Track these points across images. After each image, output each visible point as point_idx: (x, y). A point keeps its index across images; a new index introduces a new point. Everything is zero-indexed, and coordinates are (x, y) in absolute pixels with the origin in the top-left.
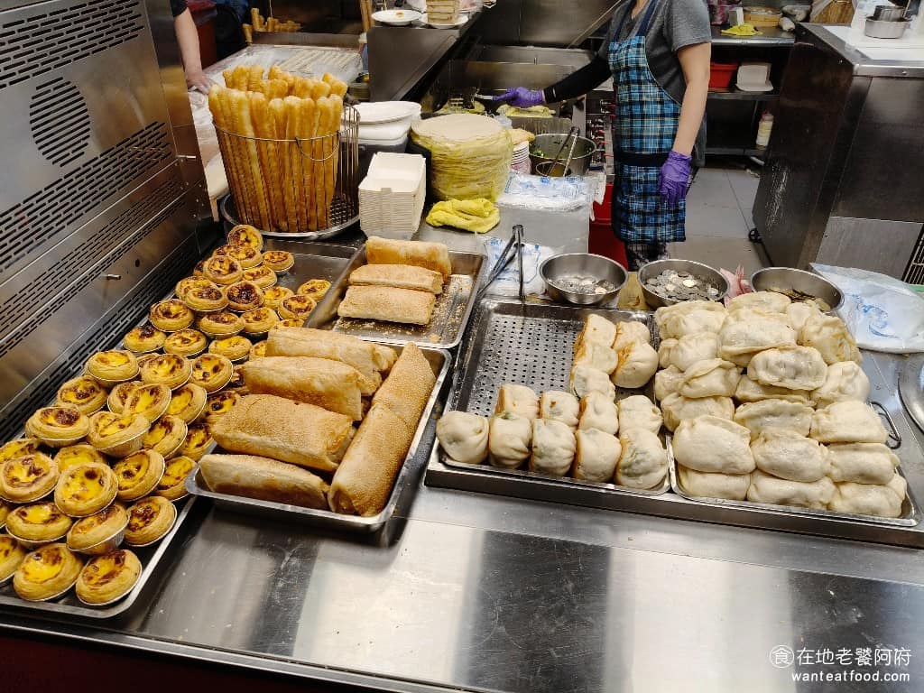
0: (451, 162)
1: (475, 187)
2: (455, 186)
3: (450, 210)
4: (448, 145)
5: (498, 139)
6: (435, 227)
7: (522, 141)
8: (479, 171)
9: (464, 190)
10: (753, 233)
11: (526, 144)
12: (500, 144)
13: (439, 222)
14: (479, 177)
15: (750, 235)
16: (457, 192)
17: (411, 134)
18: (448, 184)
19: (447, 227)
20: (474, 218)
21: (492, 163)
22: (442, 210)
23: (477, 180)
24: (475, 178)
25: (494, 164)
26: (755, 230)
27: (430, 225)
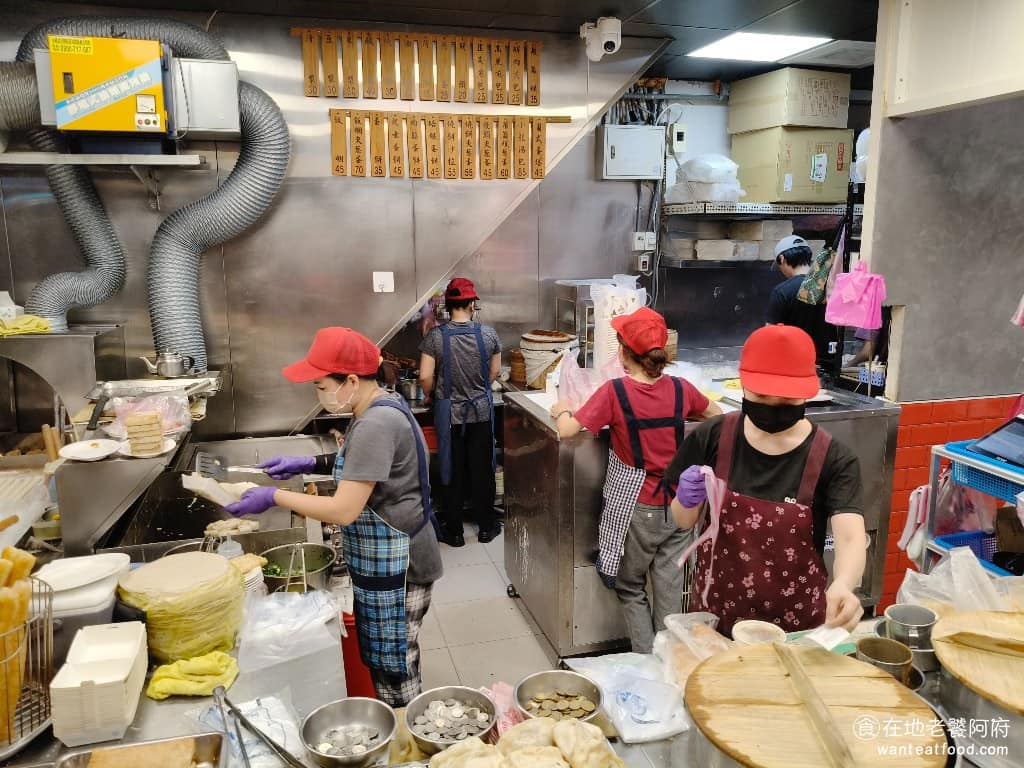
0: (173, 617)
1: (205, 637)
2: (180, 642)
3: (176, 675)
4: (169, 599)
5: (226, 580)
6: (159, 701)
7: (253, 567)
8: (209, 618)
9: (191, 645)
10: (511, 589)
11: (258, 571)
12: (229, 584)
13: (163, 694)
14: (209, 624)
15: (508, 592)
16: (183, 647)
17: (119, 593)
18: (171, 642)
19: (175, 697)
20: (208, 679)
21: (221, 608)
22: (166, 677)
23: (206, 629)
24: (203, 627)
25: (225, 607)
26: (512, 586)
27: (152, 699)
